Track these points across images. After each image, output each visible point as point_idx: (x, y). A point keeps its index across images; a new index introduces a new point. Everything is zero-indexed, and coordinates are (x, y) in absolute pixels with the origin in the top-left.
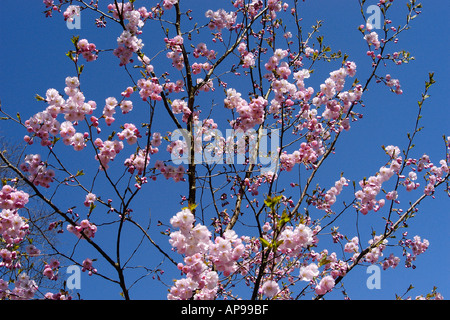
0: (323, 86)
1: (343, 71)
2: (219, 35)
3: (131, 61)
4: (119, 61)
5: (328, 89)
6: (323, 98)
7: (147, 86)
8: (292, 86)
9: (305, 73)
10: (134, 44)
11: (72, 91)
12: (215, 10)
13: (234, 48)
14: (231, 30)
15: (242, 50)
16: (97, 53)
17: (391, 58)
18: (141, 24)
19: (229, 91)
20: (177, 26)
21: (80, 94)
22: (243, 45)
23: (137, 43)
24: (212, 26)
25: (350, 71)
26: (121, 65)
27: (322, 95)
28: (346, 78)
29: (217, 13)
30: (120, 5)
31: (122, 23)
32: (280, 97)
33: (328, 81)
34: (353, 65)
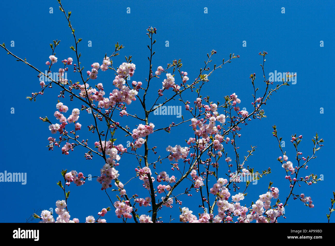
0: (254, 206)
1: (269, 194)
2: (176, 166)
3: (110, 186)
4: (102, 186)
5: (258, 208)
6: (255, 215)
7: (122, 207)
8: (231, 206)
9: (240, 196)
10: (113, 174)
11: (61, 211)
12: (174, 147)
13: (188, 174)
14: (185, 161)
15: (193, 175)
16: (84, 180)
17: (304, 180)
18: (118, 158)
19: (184, 209)
20: (145, 159)
21: (66, 213)
22: (194, 172)
23: (115, 173)
24: (171, 158)
25: (274, 194)
26: (102, 189)
27: (254, 213)
28: (271, 200)
29: (175, 149)
30: (103, 142)
31: (104, 157)
32: (222, 214)
33: (258, 202)
34: (276, 190)
